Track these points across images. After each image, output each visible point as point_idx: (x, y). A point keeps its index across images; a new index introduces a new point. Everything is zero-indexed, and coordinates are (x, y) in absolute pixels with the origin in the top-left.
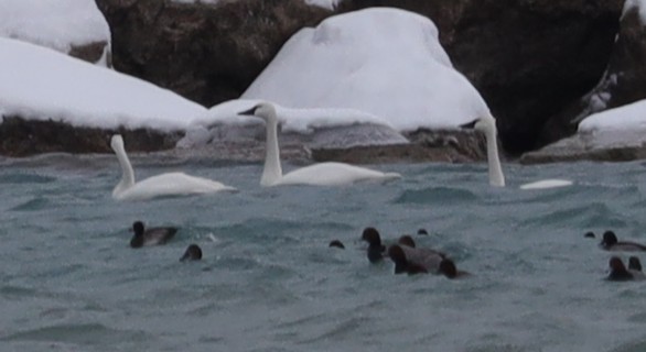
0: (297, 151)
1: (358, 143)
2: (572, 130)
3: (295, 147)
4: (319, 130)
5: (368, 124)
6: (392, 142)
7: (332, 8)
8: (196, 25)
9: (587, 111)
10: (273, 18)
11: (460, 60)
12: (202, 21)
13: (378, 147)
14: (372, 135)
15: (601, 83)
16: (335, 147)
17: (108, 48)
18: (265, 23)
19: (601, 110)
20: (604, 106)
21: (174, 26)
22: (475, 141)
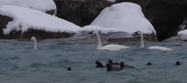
0: (104, 39)
1: (120, 37)
2: (176, 34)
3: (104, 38)
4: (110, 33)
5: (123, 32)
6: (129, 37)
7: (114, 2)
8: (79, 6)
9: (180, 30)
10: (99, 4)
11: (147, 16)
12: (80, 5)
13: (126, 38)
14: (124, 35)
15: (184, 22)
16: (114, 38)
17: (56, 11)
18: (97, 6)
19: (183, 30)
20: (184, 28)
21: (73, 6)
22: (150, 37)
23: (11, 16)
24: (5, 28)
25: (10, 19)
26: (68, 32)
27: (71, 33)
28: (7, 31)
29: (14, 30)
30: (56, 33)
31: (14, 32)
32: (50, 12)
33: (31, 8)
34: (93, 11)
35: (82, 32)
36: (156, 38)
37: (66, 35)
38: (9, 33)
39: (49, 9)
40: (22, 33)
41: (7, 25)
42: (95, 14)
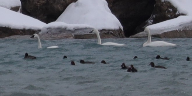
1: (86, 33)
2: (143, 30)
3: (70, 34)
4: (76, 30)
5: (89, 28)
8: (44, 2)
9: (147, 25)
13: (92, 34)
15: (151, 17)
16: (80, 34)
17: (21, 8)
18: (62, 2)
19: (151, 25)
20: (151, 23)
21: (38, 2)
22: (117, 33)
26: (33, 28)
27: (36, 29)
30: (21, 30)
32: (15, 9)
34: (59, 7)
35: (47, 29)
36: (123, 33)
37: (31, 32)
39: (14, 5)
42: (61, 10)
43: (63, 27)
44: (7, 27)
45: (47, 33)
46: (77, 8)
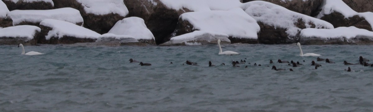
0: (118, 43)
1: (129, 42)
2: (169, 40)
4: (122, 39)
5: (131, 38)
6: (136, 42)
7: (125, 17)
8: (99, 19)
9: (172, 37)
10: (114, 18)
11: (148, 27)
12: (101, 19)
13: (133, 43)
14: (132, 40)
15: (175, 31)
16: (125, 42)
17: (83, 23)
18: (112, 19)
19: (174, 36)
20: (175, 35)
21: (95, 19)
22: (151, 42)
23: (51, 27)
24: (47, 35)
25: (50, 29)
26: (92, 38)
27: (94, 38)
28: (48, 37)
29: (53, 37)
30: (83, 39)
31: (53, 38)
32: (79, 24)
33: (66, 21)
34: (110, 23)
35: (102, 38)
36: (155, 42)
37: (91, 40)
38: (49, 39)
39: (79, 21)
40: (59, 39)
41: (48, 33)
42: (111, 25)
43: (113, 37)
44: (73, 36)
45: (102, 41)
46: (123, 24)
